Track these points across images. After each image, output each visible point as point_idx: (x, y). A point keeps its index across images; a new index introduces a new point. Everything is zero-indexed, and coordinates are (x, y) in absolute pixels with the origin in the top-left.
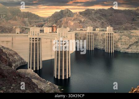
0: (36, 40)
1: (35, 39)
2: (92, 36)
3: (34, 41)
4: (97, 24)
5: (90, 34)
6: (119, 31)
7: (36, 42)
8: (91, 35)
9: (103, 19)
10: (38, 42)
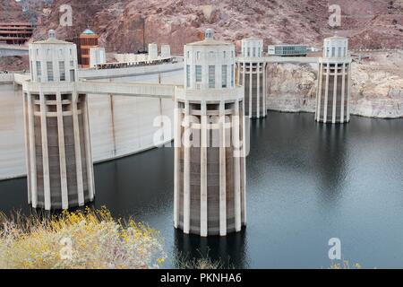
0: (66, 102)
1: (59, 97)
2: (261, 78)
3: (59, 108)
4: (264, 28)
5: (254, 69)
6: (360, 55)
7: (66, 113)
8: (258, 72)
9: (281, 7)
10: (74, 111)
